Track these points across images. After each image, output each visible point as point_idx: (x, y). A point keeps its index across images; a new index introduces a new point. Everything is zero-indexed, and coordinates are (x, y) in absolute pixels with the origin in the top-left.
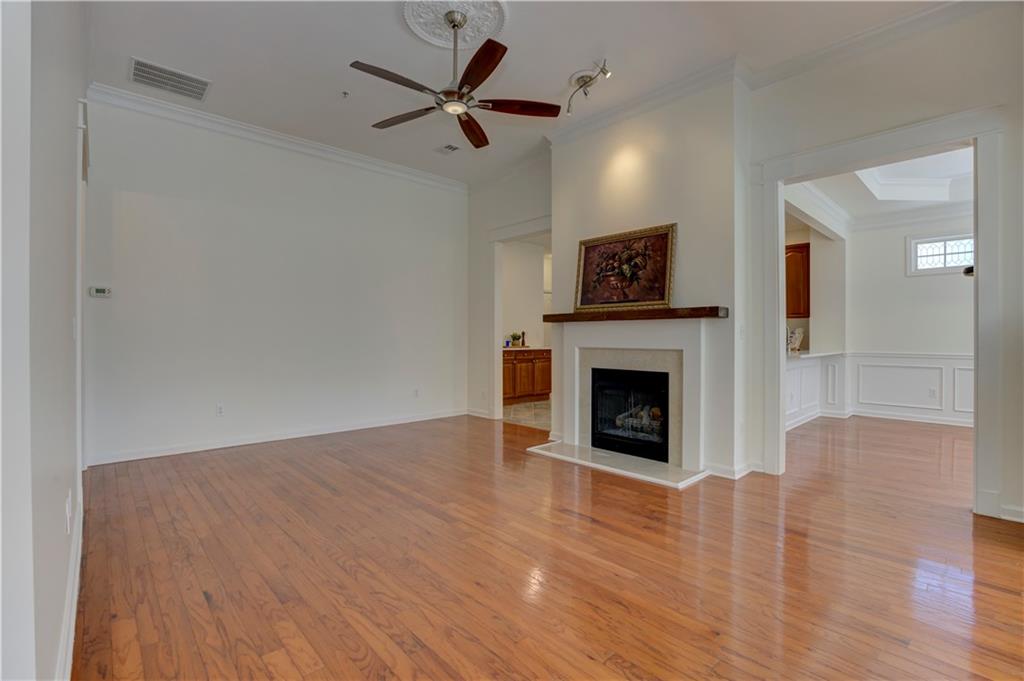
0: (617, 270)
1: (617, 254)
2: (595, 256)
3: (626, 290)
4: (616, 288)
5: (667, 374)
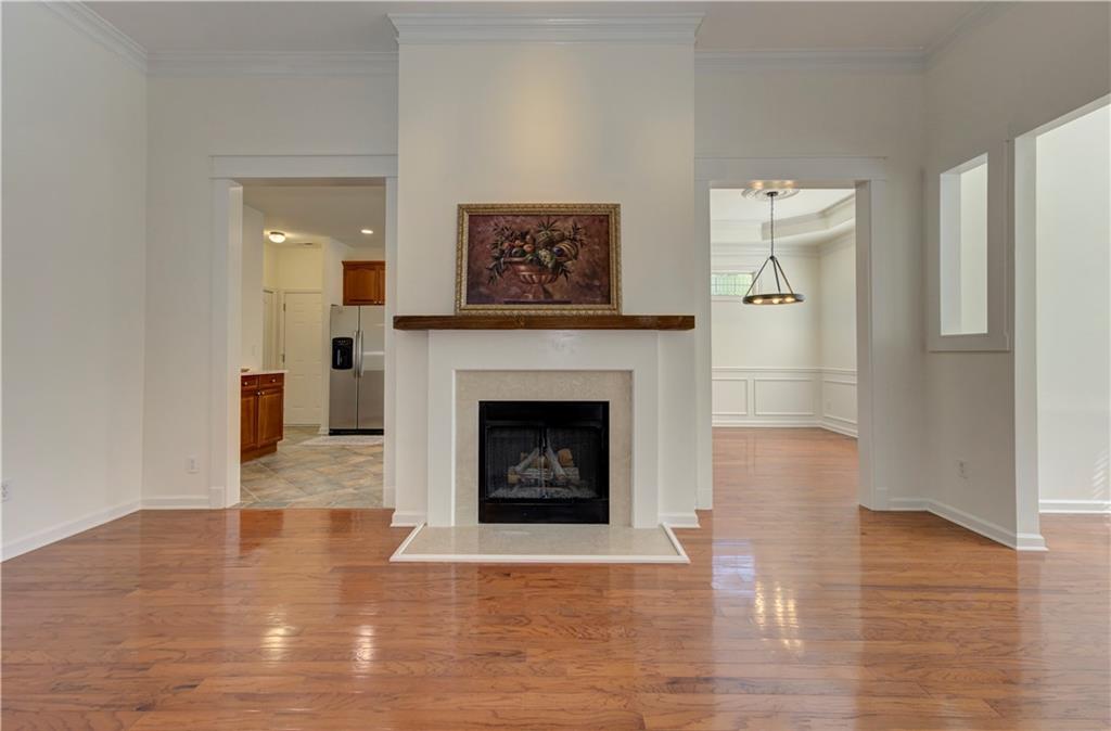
0: (529, 257)
1: (527, 233)
2: (489, 230)
3: (549, 287)
4: (530, 283)
5: (606, 405)
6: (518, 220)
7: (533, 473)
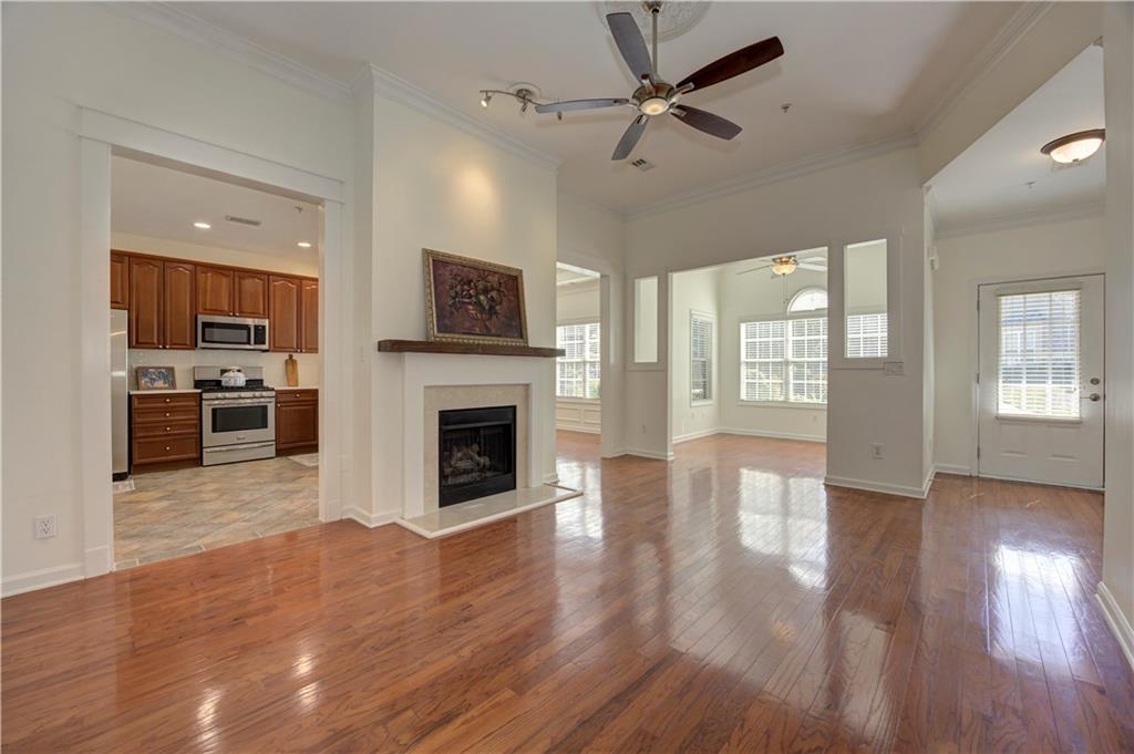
0: (474, 299)
1: (471, 281)
2: (446, 273)
3: (488, 323)
4: (476, 319)
5: (514, 407)
6: (465, 269)
7: (462, 465)
